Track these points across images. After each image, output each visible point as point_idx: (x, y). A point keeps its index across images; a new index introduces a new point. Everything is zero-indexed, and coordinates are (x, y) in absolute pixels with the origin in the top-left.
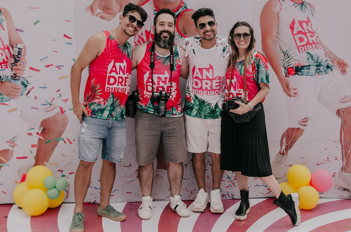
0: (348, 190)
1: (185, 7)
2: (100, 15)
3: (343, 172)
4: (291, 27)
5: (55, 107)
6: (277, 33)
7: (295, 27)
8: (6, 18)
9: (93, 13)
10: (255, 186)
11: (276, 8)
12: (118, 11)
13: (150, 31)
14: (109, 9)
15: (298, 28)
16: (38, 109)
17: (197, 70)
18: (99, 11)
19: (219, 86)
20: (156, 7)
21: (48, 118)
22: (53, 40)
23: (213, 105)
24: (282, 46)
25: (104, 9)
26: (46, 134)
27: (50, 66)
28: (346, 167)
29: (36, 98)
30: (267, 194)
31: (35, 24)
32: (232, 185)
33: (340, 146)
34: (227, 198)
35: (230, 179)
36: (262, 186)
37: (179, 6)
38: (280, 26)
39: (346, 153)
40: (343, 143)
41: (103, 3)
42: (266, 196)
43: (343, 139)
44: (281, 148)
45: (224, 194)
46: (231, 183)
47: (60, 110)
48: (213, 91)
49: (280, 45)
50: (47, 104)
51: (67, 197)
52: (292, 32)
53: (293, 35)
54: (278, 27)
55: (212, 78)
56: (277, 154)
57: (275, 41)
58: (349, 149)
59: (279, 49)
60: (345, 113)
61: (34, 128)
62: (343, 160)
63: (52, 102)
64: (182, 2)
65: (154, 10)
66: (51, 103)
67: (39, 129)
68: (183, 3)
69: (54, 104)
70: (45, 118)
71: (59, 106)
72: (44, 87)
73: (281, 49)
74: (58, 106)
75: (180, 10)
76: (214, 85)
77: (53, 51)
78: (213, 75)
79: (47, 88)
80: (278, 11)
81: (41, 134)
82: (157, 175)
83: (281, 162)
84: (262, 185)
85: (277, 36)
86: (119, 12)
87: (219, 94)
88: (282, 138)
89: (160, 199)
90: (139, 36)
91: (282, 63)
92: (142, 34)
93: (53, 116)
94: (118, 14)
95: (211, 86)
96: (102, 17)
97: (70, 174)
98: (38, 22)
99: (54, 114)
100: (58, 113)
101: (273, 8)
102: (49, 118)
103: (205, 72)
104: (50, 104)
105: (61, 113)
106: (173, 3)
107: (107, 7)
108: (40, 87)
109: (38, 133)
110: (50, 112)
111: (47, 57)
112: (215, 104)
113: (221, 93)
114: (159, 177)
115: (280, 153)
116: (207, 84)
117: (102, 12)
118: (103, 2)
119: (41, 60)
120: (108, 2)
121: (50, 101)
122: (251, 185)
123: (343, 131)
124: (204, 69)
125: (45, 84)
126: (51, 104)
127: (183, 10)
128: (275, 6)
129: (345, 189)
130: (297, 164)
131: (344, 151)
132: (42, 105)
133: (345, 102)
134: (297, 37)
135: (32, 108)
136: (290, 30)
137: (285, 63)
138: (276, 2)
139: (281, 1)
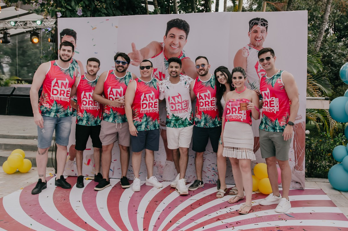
0: (299, 183)
3: (295, 169)
4: (256, 67)
6: (246, 71)
7: (259, 67)
8: (80, 66)
11: (245, 54)
12: (142, 60)
13: (162, 72)
14: (137, 59)
15: (261, 68)
17: (171, 99)
19: (186, 106)
20: (165, 57)
23: (184, 119)
24: (249, 80)
25: (134, 59)
28: (298, 166)
32: (216, 175)
33: (294, 151)
34: (213, 183)
35: (215, 170)
38: (248, 66)
39: (298, 156)
40: (295, 149)
43: (295, 146)
45: (210, 180)
46: (215, 173)
48: (183, 110)
51: (113, 175)
52: (257, 71)
53: (258, 73)
55: (181, 102)
58: (300, 153)
60: (297, 127)
62: (296, 161)
64: (182, 53)
65: (164, 59)
73: (249, 82)
76: (183, 106)
78: (182, 100)
80: (246, 56)
82: (167, 164)
87: (187, 111)
89: (169, 180)
90: (155, 76)
92: (157, 74)
95: (182, 107)
96: (133, 64)
97: (114, 160)
101: (243, 55)
103: (176, 98)
106: (176, 54)
107: (136, 58)
112: (185, 118)
113: (188, 111)
114: (168, 166)
116: (179, 106)
117: (133, 61)
118: (133, 55)
120: (137, 55)
122: (229, 175)
123: (295, 140)
124: (175, 96)
127: (182, 58)
128: (244, 53)
129: (297, 182)
130: (261, 162)
131: (296, 155)
133: (297, 120)
134: (260, 74)
136: (255, 69)
138: (245, 50)
139: (248, 49)
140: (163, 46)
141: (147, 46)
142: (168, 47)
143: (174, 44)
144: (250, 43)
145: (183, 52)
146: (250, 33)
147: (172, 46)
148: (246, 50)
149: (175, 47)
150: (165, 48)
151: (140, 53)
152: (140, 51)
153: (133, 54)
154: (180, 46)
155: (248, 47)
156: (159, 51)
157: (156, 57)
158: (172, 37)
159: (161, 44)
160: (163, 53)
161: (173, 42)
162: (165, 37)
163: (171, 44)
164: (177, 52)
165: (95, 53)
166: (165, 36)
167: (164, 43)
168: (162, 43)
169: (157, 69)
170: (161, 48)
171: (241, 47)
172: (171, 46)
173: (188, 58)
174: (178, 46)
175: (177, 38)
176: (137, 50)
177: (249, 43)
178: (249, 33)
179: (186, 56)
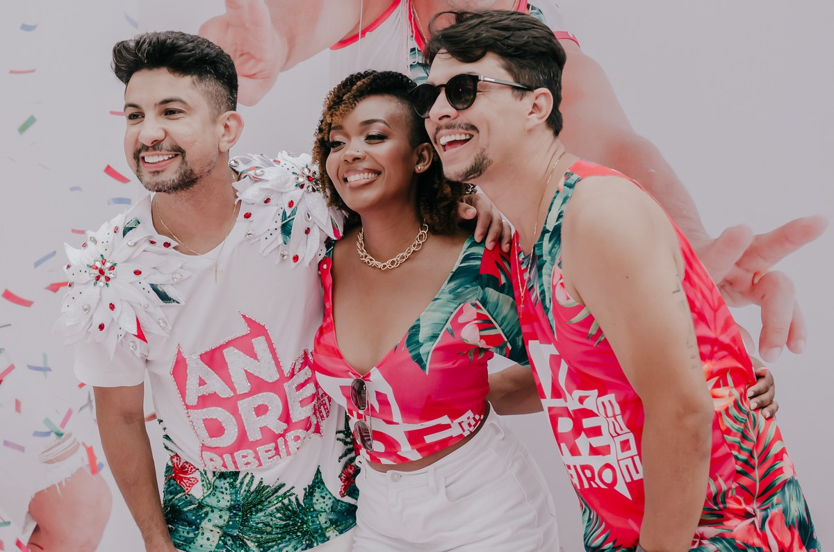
5: (71, 445)
16: (22, 449)
21: (52, 489)
22: (72, 189)
26: (42, 548)
27: (62, 289)
29: (18, 404)
31: (23, 129)
47: (86, 461)
50: (48, 434)
61: (9, 523)
63: (63, 425)
65: (413, 50)
66: (62, 431)
67: (24, 528)
68: (528, 6)
69: (70, 435)
70: (43, 486)
71: (83, 444)
72: (41, 365)
74: (81, 442)
77: (74, 231)
79: (49, 370)
81: (28, 547)
86: (283, 68)
93: (66, 480)
98: (31, 121)
99: (70, 476)
100: (80, 471)
102: (54, 486)
104: (59, 435)
105: (88, 471)
108: (30, 367)
109: (19, 544)
110: (57, 464)
111: (55, 252)
119: (37, 264)
121: (57, 422)
125: (45, 356)
126: (61, 435)
132: (37, 434)
135: (6, 443)
153: (227, 24)
157: (360, 41)
160: (401, 11)
165: (26, 28)
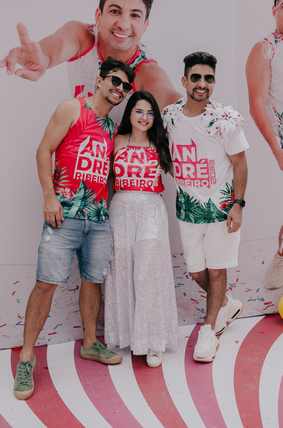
1: (143, 57)
2: (20, 73)
6: (270, 88)
9: (10, 69)
10: (248, 301)
11: (267, 53)
12: (47, 65)
14: (33, 63)
17: (175, 149)
18: (18, 66)
19: (207, 173)
20: (102, 58)
24: (276, 107)
25: (26, 64)
30: (264, 310)
36: (257, 300)
37: (134, 56)
38: (273, 79)
41: (23, 55)
42: (263, 312)
44: (280, 246)
48: (198, 181)
49: (274, 105)
54: (271, 80)
55: (195, 161)
56: (274, 255)
57: (267, 101)
59: (273, 111)
64: (138, 50)
65: (100, 63)
68: (140, 50)
75: (136, 62)
76: (199, 171)
78: (196, 157)
80: (270, 57)
83: (280, 266)
84: (256, 298)
85: (269, 93)
86: (48, 68)
88: (280, 233)
91: (277, 131)
94: (47, 70)
96: (24, 76)
101: (263, 53)
103: (186, 151)
106: (126, 52)
107: (31, 60)
115: (279, 253)
117: (23, 68)
118: (23, 53)
120: (31, 53)
124: (185, 146)
127: (140, 61)
128: (264, 51)
137: (281, 130)
138: (267, 44)
139: (273, 42)
140: (96, 34)
141: (57, 32)
142: (106, 35)
143: (120, 29)
144: (276, 31)
145: (142, 48)
146: (275, 8)
147: (116, 34)
148: (269, 45)
149: (123, 36)
150: (99, 37)
151: (39, 48)
152: (41, 43)
153: (22, 50)
154: (133, 35)
155: (272, 39)
156: (87, 45)
157: (79, 60)
158: (115, 11)
159: (89, 27)
160: (95, 49)
161: (119, 25)
162: (100, 11)
163: (113, 29)
164: (128, 47)
166: (97, 10)
167: (96, 27)
168: (92, 26)
169: (83, 87)
170: (91, 38)
171: (260, 39)
172: (113, 33)
173: (153, 61)
174: (129, 33)
175: (127, 14)
176: (32, 41)
177: (274, 31)
178: (273, 8)
179: (148, 57)
